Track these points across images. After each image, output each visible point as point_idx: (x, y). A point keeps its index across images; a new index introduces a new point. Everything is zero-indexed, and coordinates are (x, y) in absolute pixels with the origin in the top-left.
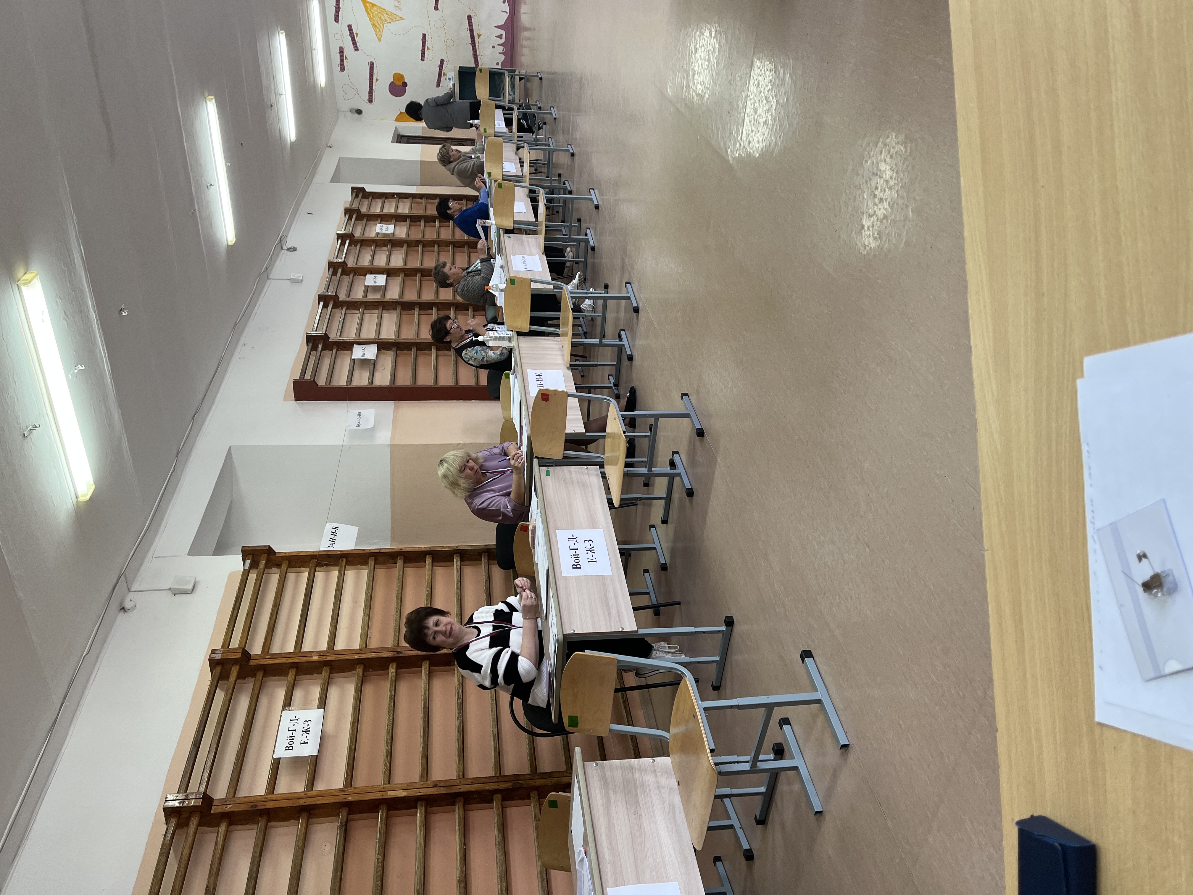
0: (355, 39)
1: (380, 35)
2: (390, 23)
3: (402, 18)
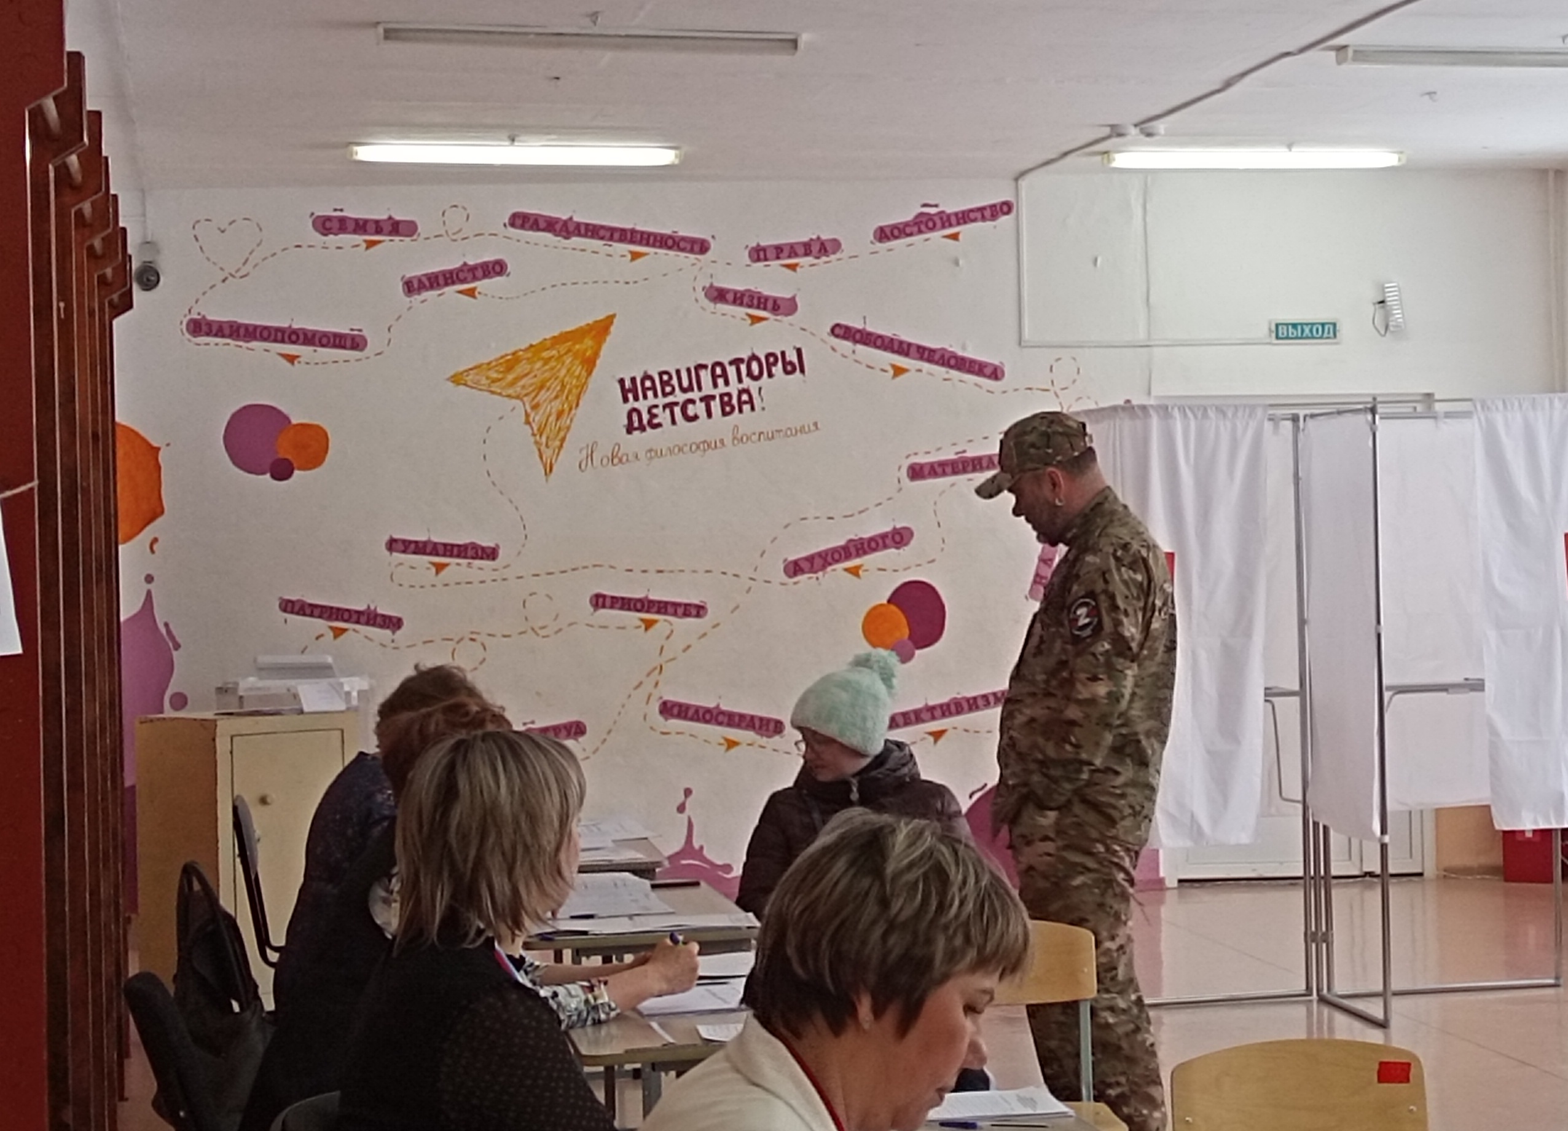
0: (453, 283)
1: (478, 382)
2: (528, 422)
3: (549, 469)
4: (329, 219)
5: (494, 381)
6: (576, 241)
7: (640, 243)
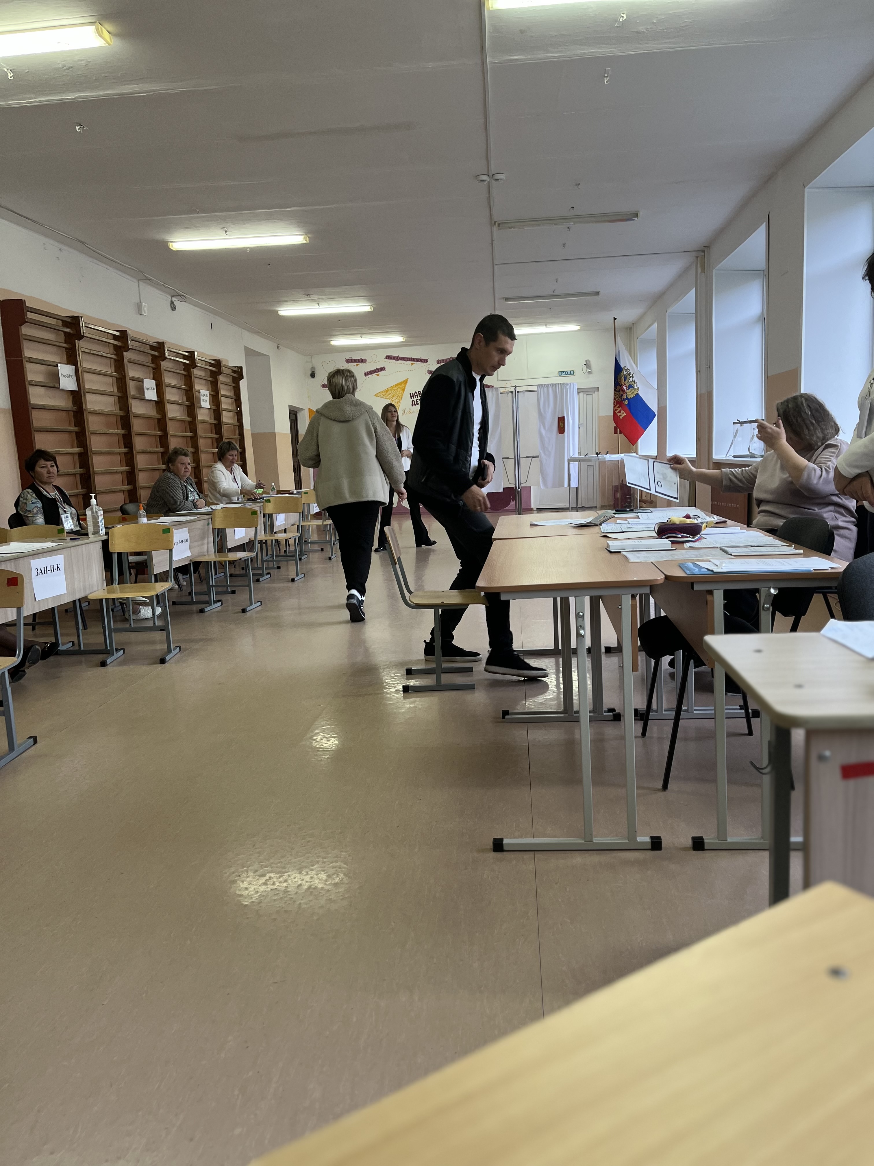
0: (374, 373)
1: (380, 396)
4: (349, 359)
5: (384, 395)
6: (400, 361)
7: (413, 361)
